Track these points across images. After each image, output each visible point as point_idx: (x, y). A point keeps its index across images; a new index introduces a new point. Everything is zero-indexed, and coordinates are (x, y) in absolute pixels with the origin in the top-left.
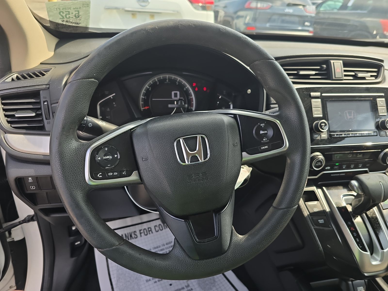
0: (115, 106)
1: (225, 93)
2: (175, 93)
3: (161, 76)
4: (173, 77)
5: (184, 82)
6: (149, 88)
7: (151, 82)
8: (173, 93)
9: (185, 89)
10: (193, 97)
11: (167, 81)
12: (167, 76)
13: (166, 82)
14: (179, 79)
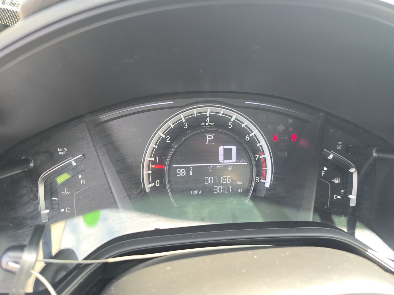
0: (83, 182)
1: (339, 147)
2: (225, 150)
3: (195, 111)
4: (222, 111)
5: (246, 123)
6: (166, 139)
7: (170, 124)
8: (221, 149)
9: (247, 138)
10: (267, 156)
11: (208, 120)
12: (209, 110)
13: (204, 124)
14: (235, 116)
